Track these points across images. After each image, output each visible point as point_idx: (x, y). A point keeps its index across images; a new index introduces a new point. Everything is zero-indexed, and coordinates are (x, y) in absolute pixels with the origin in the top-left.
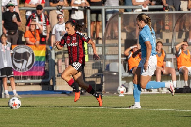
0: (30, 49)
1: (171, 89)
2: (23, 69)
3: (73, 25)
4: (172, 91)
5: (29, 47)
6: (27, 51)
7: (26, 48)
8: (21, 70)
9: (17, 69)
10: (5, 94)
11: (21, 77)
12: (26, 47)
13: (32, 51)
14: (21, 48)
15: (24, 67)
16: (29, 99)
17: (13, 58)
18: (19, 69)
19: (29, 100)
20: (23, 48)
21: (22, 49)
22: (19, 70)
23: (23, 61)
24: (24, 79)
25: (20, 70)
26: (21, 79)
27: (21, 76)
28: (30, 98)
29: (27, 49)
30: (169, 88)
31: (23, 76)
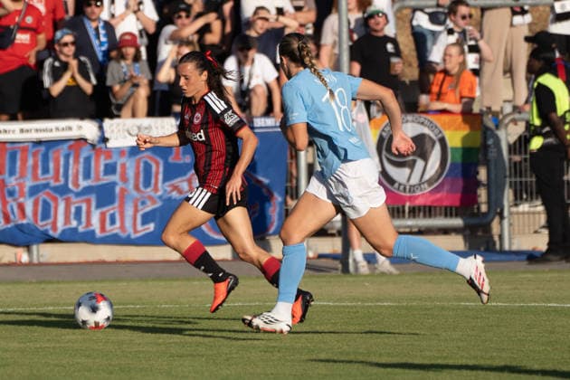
0: (432, 126)
1: (476, 282)
2: (414, 186)
3: (205, 70)
4: (480, 288)
5: (431, 119)
6: (426, 131)
7: (422, 123)
8: (408, 187)
9: (396, 185)
10: (354, 260)
11: (404, 212)
12: (422, 120)
13: (440, 132)
14: (407, 121)
15: (415, 180)
16: (429, 277)
17: (384, 152)
18: (400, 184)
19: (430, 282)
20: (413, 121)
21: (409, 125)
22: (402, 187)
23: (414, 162)
24: (414, 217)
25: (405, 189)
26: (404, 217)
27: (404, 207)
28: (431, 274)
29: (426, 126)
30: (471, 278)
31: (409, 208)
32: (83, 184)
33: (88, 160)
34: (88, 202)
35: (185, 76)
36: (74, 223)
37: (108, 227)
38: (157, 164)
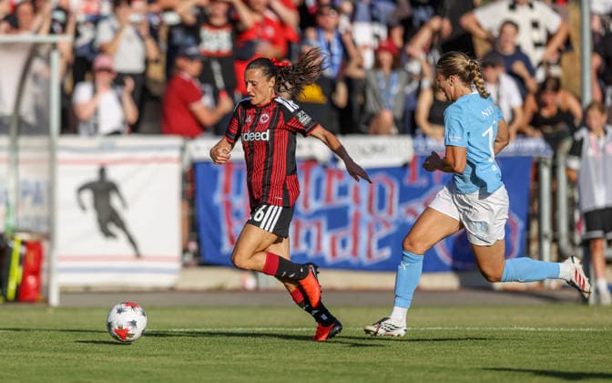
32: (314, 205)
33: (319, 181)
34: (319, 225)
35: (252, 82)
36: (303, 247)
37: (339, 250)
38: (392, 186)
